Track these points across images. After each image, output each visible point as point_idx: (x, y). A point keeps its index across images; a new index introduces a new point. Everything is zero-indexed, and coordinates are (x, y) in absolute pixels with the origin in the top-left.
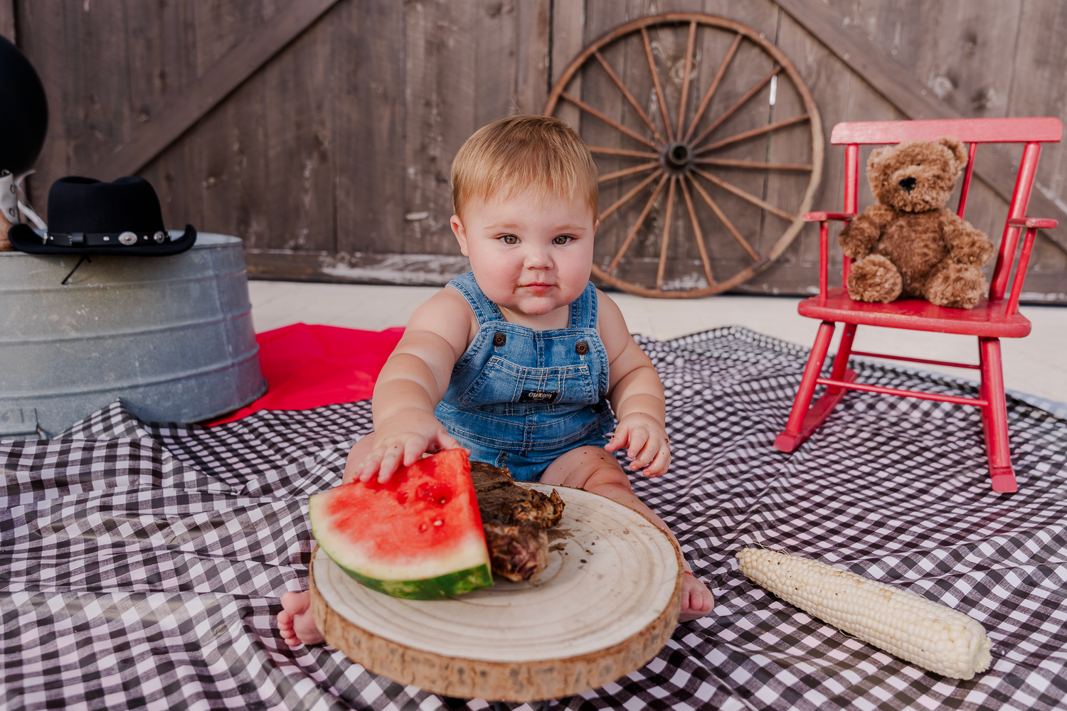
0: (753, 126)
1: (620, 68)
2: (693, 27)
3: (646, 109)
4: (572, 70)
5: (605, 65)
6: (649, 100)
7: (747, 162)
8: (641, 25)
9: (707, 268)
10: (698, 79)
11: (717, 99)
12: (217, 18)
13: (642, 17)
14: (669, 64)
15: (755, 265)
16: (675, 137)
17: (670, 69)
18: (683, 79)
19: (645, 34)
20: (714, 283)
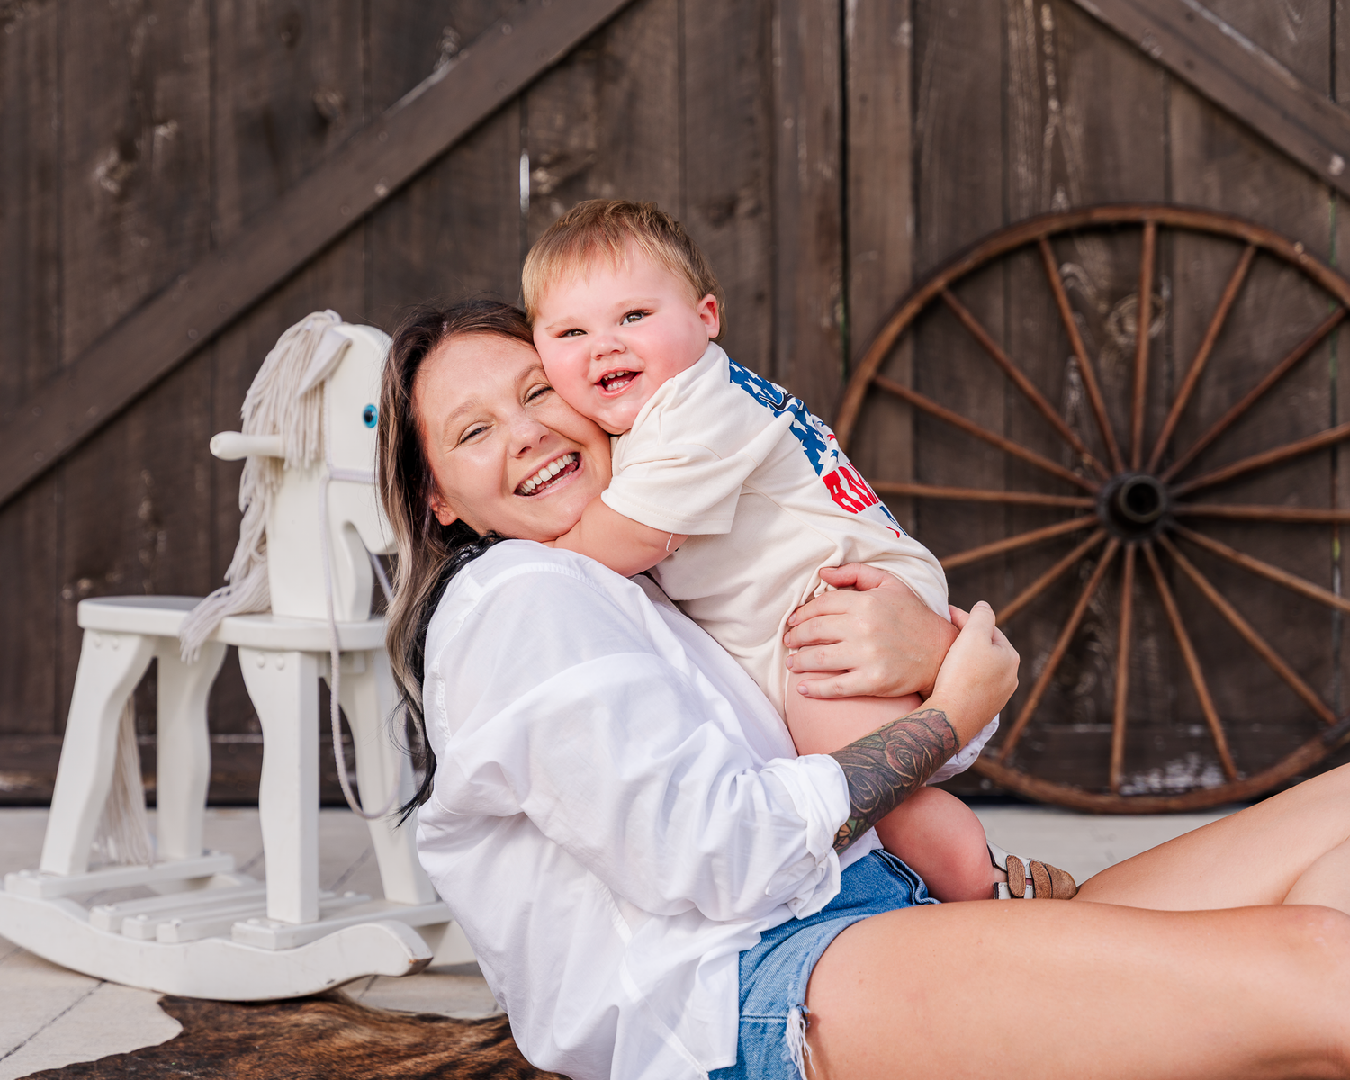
0: (1296, 432)
1: (997, 317)
2: (1149, 233)
3: (1059, 403)
4: (894, 329)
5: (966, 316)
6: (1063, 382)
7: (1290, 510)
8: (1038, 232)
9: (1221, 742)
10: (1168, 335)
11: (1212, 377)
12: (113, 241)
13: (1037, 217)
14: (1103, 307)
15: (1329, 734)
16: (1128, 462)
17: (1106, 316)
18: (1138, 336)
19: (1047, 249)
20: (1240, 777)
